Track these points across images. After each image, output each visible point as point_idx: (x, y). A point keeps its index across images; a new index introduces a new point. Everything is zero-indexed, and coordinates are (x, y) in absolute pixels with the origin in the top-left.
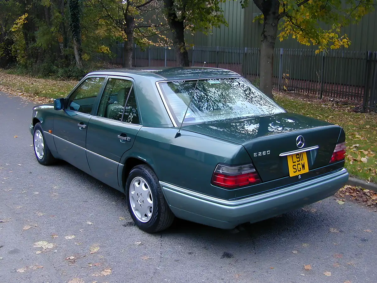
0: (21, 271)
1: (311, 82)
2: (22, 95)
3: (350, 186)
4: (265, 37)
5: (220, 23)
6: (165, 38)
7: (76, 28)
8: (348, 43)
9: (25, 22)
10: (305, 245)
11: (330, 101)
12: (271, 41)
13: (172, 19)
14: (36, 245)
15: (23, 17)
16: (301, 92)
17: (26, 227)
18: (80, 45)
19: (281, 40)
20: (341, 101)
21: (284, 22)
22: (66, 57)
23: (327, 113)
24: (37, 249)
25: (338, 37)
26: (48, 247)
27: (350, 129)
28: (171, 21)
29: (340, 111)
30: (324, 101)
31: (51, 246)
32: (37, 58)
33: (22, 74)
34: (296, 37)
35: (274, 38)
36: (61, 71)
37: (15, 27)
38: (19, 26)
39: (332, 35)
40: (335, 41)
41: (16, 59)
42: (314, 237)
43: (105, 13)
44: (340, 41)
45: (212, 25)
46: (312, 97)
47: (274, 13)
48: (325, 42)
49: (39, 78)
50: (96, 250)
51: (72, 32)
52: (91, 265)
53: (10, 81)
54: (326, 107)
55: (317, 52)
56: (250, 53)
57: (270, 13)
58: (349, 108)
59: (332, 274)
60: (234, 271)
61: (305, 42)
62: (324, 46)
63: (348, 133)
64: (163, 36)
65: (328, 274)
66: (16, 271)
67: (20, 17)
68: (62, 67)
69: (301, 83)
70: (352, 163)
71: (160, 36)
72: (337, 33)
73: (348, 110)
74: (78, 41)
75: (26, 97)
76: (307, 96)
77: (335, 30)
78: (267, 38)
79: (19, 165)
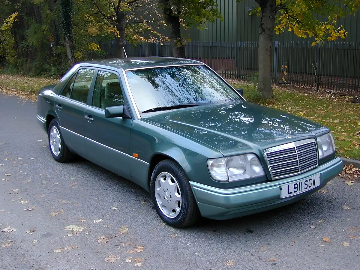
0: (58, 251)
1: (307, 74)
2: (18, 94)
3: (358, 169)
4: (263, 30)
5: (215, 17)
6: (158, 34)
7: (68, 26)
8: (344, 34)
9: (15, 21)
10: (321, 221)
11: (327, 92)
12: (268, 34)
13: (168, 15)
14: (67, 229)
15: (13, 15)
16: (297, 85)
17: (53, 214)
18: (73, 42)
19: (277, 33)
20: (338, 93)
21: (280, 15)
22: (58, 55)
23: (326, 104)
24: (69, 232)
25: (334, 29)
26: (79, 230)
27: (351, 118)
28: (167, 16)
29: (338, 102)
30: (321, 93)
31: (81, 229)
32: (27, 56)
33: (12, 73)
34: (293, 30)
35: (272, 30)
36: (53, 69)
37: (6, 26)
38: (9, 24)
39: (328, 27)
40: (331, 33)
41: (6, 59)
42: (328, 214)
43: (96, 10)
44: (336, 32)
45: (207, 19)
46: (309, 90)
47: (271, 6)
48: (322, 34)
49: (31, 77)
50: (125, 231)
51: (64, 30)
52: (123, 244)
53: (3, 80)
54: (325, 99)
55: (314, 44)
56: (244, 47)
57: (268, 5)
58: (347, 99)
59: (349, 244)
60: (259, 244)
61: (301, 35)
62: (321, 38)
63: (350, 121)
64: (155, 32)
65: (346, 244)
66: (53, 251)
67: (10, 16)
68: (54, 65)
69: (296, 76)
70: (357, 148)
71: (152, 31)
72: (333, 24)
73: (346, 100)
74: (70, 39)
75: (22, 95)
76: (303, 89)
77: (331, 21)
78: (265, 31)
79: (32, 159)
